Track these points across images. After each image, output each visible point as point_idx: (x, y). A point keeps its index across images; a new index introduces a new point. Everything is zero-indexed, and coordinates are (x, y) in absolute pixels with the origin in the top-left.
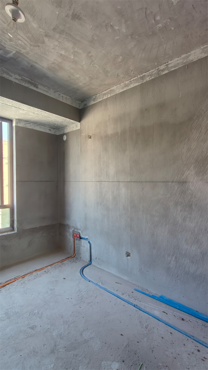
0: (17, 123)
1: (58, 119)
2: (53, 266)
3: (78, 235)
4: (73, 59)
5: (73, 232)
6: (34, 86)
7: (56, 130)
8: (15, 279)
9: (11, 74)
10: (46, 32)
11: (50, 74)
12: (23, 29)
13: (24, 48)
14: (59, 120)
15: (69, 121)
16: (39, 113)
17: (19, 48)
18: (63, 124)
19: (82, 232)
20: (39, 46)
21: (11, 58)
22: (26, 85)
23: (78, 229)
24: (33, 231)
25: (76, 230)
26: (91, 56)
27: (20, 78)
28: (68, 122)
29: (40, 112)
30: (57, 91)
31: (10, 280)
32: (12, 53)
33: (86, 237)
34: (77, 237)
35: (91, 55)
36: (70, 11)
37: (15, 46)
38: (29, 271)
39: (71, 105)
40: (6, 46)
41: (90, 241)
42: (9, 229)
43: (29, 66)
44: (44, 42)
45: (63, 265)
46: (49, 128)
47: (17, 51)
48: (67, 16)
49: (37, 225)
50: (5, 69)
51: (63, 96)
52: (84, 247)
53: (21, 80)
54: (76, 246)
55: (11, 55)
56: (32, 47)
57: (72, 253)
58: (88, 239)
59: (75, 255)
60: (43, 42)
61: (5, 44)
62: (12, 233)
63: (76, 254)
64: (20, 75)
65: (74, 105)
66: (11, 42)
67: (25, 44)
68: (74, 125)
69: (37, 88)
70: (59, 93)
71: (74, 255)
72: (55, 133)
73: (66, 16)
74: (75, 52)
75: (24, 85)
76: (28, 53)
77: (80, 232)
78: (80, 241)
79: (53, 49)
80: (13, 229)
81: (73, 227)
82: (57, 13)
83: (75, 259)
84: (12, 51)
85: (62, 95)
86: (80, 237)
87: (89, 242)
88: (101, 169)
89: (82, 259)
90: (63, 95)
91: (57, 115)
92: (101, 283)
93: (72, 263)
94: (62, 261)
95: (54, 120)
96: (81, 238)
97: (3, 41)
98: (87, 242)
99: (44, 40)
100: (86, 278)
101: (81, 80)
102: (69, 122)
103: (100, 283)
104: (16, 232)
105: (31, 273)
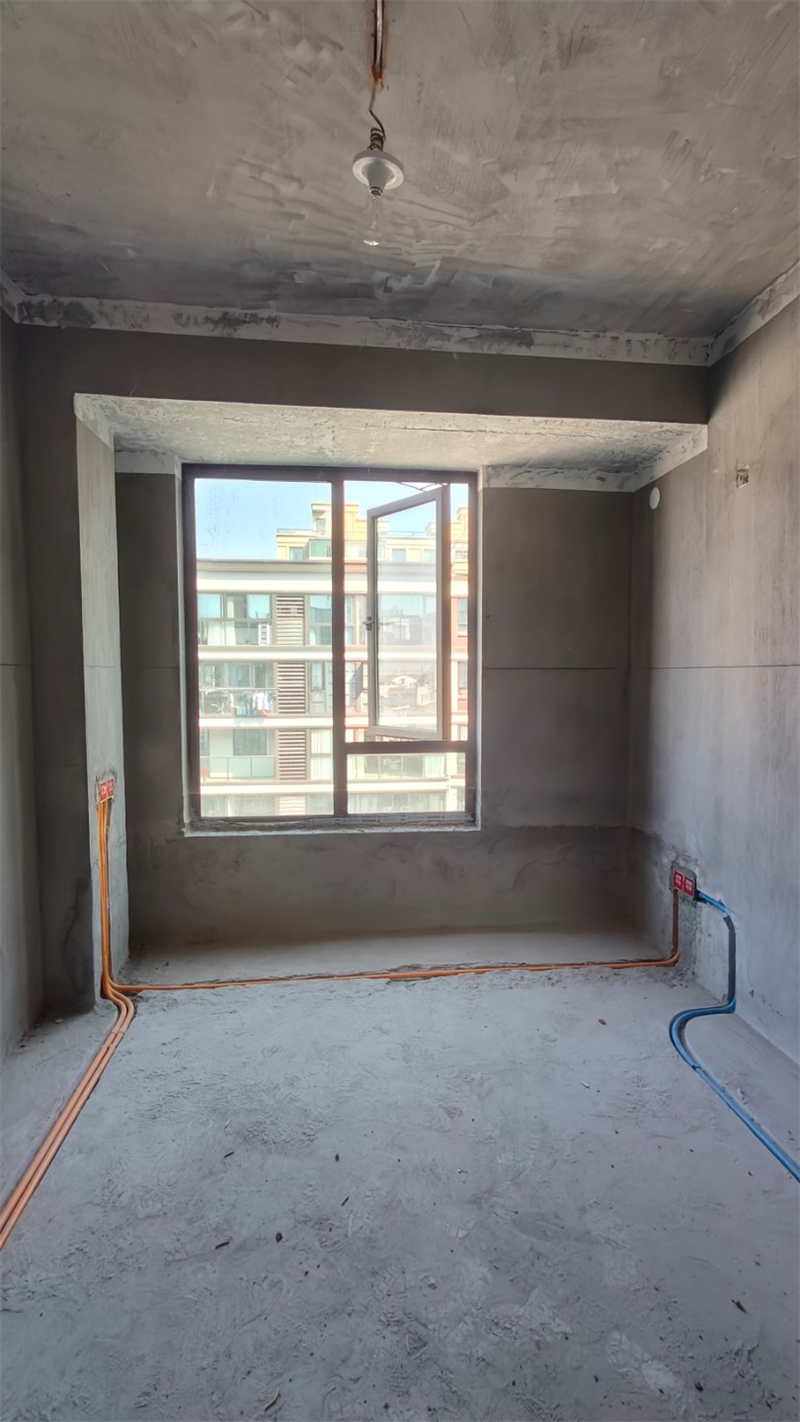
0: (488, 479)
1: (618, 432)
2: (583, 970)
3: (687, 882)
4: (618, 194)
5: (672, 867)
6: (520, 344)
7: (625, 474)
8: (459, 969)
9: (448, 331)
10: (499, 158)
11: (560, 282)
12: (437, 188)
13: (459, 241)
14: (619, 435)
15: (658, 429)
16: (542, 431)
17: (445, 247)
18: (645, 446)
19: (704, 873)
20: (495, 212)
21: (437, 285)
22: (494, 349)
23: (689, 857)
24: (531, 837)
25: (682, 863)
26: (685, 147)
27: (475, 333)
28: (659, 433)
29: (542, 425)
30: (605, 330)
31: (445, 967)
32: (433, 273)
33: (718, 897)
34: (686, 891)
35: (683, 142)
36: (547, 46)
37: (433, 247)
38: (502, 960)
39: (668, 362)
40: (413, 259)
41: (733, 918)
42: (463, 819)
43: (489, 285)
44: (506, 190)
45: (618, 977)
46: (599, 474)
47: (444, 260)
48: (545, 67)
49: (548, 820)
50: (431, 326)
51: (629, 341)
52: (710, 935)
53: (479, 337)
54: (681, 924)
55: (432, 278)
56: (478, 226)
57: (667, 949)
58: (722, 904)
59: (676, 961)
60: (504, 192)
61: (409, 254)
62: (467, 830)
63: (679, 956)
64: (473, 325)
65: (681, 360)
66: (423, 242)
67: (457, 226)
68: (686, 441)
69: (530, 344)
70: (615, 335)
71: (675, 958)
72: (620, 487)
73: (541, 71)
74: (617, 164)
75: (485, 352)
76: (472, 250)
77: (697, 872)
78: (695, 906)
79: (540, 196)
80: (473, 822)
81: (674, 848)
82: (512, 79)
83: (671, 974)
84: (432, 263)
85: (624, 337)
86: (698, 892)
87: (728, 920)
88: (783, 611)
89: (698, 979)
90: (629, 336)
91: (605, 421)
92: (742, 1093)
93: (656, 981)
94: (619, 966)
95: (602, 441)
96: (698, 897)
97: (404, 248)
98: (720, 916)
99: (502, 185)
100: (688, 1053)
101: (681, 251)
102: (663, 434)
103: (739, 1091)
104: (479, 829)
105: (505, 967)
